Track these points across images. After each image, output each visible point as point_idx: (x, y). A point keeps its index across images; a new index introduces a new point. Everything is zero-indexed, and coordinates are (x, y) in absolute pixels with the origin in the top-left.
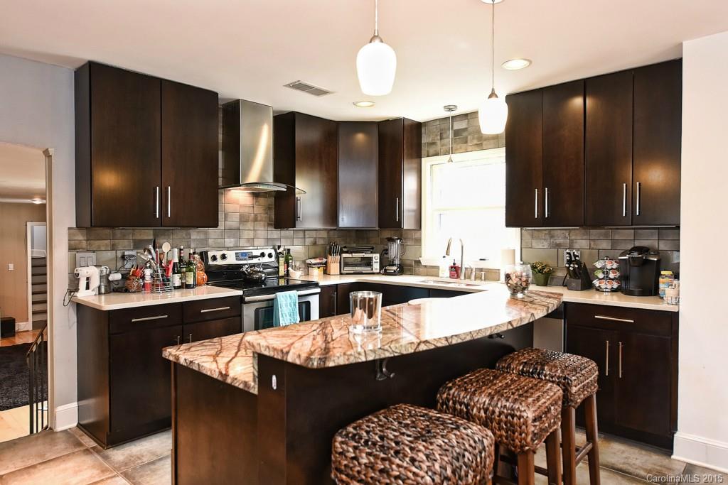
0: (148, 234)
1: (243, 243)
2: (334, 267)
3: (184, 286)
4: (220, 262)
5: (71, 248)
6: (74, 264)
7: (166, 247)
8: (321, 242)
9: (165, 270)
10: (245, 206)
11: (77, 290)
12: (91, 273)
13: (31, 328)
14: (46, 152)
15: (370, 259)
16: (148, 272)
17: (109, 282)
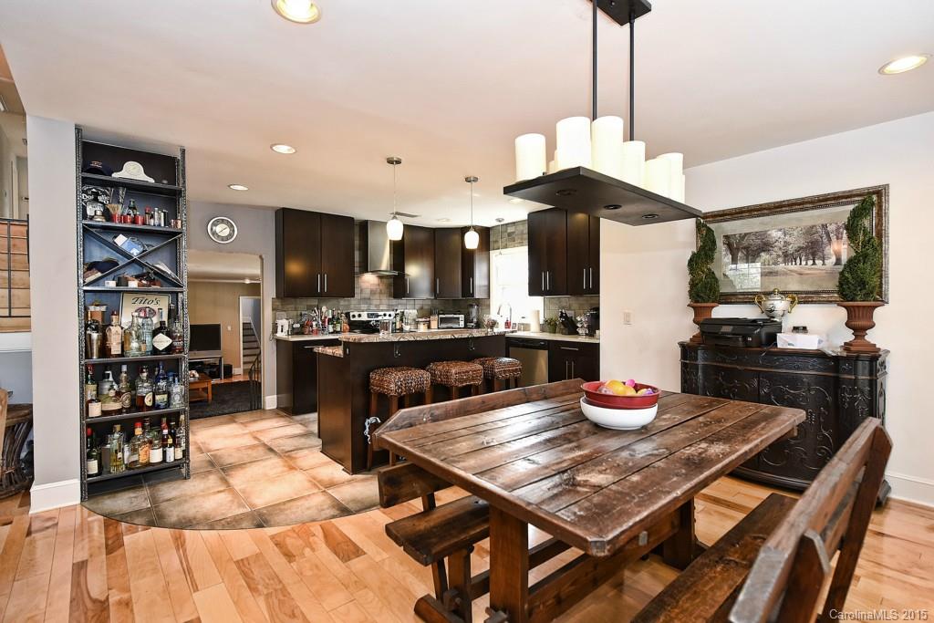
0: (314, 302)
1: (373, 307)
2: (434, 324)
3: (335, 332)
4: (357, 319)
5: (273, 310)
6: (275, 319)
7: (324, 309)
8: (426, 307)
9: (324, 322)
10: (374, 284)
11: (276, 332)
12: (284, 323)
13: (242, 373)
14: (261, 257)
15: (458, 318)
16: (314, 323)
17: (293, 328)
